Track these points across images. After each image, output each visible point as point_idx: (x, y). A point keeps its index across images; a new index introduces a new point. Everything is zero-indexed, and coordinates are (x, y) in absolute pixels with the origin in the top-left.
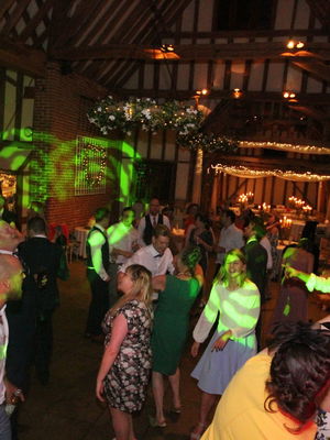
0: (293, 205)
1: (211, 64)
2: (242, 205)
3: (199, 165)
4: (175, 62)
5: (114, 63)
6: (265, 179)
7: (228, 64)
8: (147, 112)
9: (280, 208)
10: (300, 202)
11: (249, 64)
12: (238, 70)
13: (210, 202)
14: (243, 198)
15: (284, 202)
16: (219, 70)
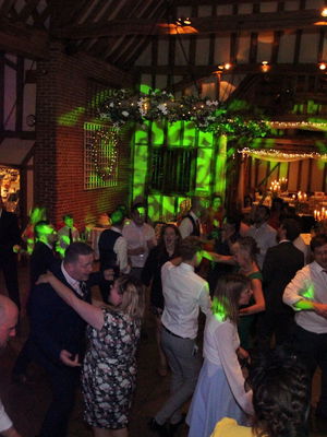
1: (234, 37)
2: (275, 193)
4: (192, 37)
5: (121, 40)
6: (301, 162)
7: (254, 36)
8: (163, 107)
9: (319, 195)
11: (278, 35)
12: (266, 40)
13: (236, 192)
14: (275, 185)
15: (324, 187)
16: (244, 43)
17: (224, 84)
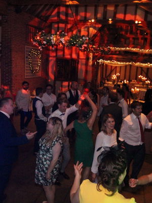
0: (140, 80)
1: (96, 7)
2: (114, 81)
3: (91, 61)
4: (76, 6)
5: (42, 6)
6: (126, 66)
7: (105, 7)
8: (63, 40)
9: (134, 82)
10: (144, 78)
11: (116, 6)
12: (111, 9)
13: (96, 80)
14: (114, 77)
15: (136, 78)
16: (101, 10)
17: (91, 29)
